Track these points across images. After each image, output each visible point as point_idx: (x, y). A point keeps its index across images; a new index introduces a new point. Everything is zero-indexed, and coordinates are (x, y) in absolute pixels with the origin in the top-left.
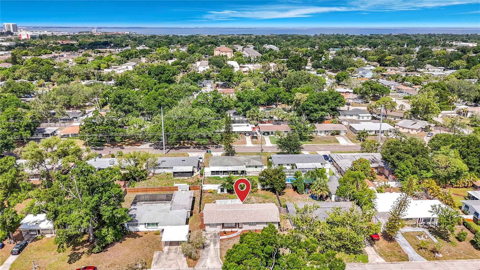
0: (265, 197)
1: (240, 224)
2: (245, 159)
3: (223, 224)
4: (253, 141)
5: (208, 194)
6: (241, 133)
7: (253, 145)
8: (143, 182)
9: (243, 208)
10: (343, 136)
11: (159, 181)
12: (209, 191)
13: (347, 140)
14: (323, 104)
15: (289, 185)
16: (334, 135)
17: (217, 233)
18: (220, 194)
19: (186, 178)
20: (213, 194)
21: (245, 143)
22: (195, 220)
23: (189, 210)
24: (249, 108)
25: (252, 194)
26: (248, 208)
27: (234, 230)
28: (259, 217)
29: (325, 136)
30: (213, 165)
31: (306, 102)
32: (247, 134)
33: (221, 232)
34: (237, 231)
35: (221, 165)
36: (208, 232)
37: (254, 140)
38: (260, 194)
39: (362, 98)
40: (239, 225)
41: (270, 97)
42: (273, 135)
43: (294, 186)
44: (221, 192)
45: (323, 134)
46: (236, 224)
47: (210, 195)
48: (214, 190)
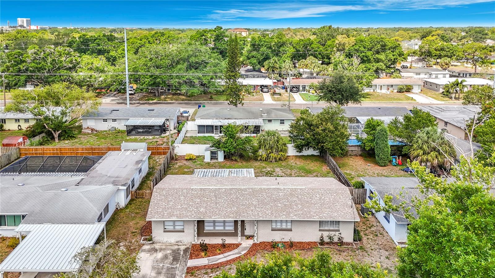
0: (305, 169)
1: (247, 226)
2: (261, 109)
3: (200, 224)
4: (275, 98)
5: (185, 162)
6: (255, 87)
7: (274, 102)
8: (67, 142)
9: (255, 185)
10: (417, 94)
11: (97, 141)
12: (186, 158)
13: (427, 98)
14: (378, 52)
15: (353, 148)
16: (403, 92)
17: (183, 248)
18: (209, 163)
19: (151, 137)
20: (196, 162)
21: (262, 100)
22: (137, 213)
23: (121, 188)
24: (267, 58)
25: (275, 164)
26: (267, 185)
27: (229, 240)
28: (300, 206)
29: (388, 93)
30: (202, 117)
31: (354, 47)
32: (265, 90)
33: (194, 246)
34: (238, 245)
35: (217, 117)
36: (157, 246)
37: (276, 96)
38: (293, 164)
39: (423, 60)
40: (243, 229)
41: (298, 49)
42: (305, 92)
43: (368, 149)
44: (211, 159)
45: (384, 91)
46: (236, 222)
47: (187, 163)
48: (198, 157)
